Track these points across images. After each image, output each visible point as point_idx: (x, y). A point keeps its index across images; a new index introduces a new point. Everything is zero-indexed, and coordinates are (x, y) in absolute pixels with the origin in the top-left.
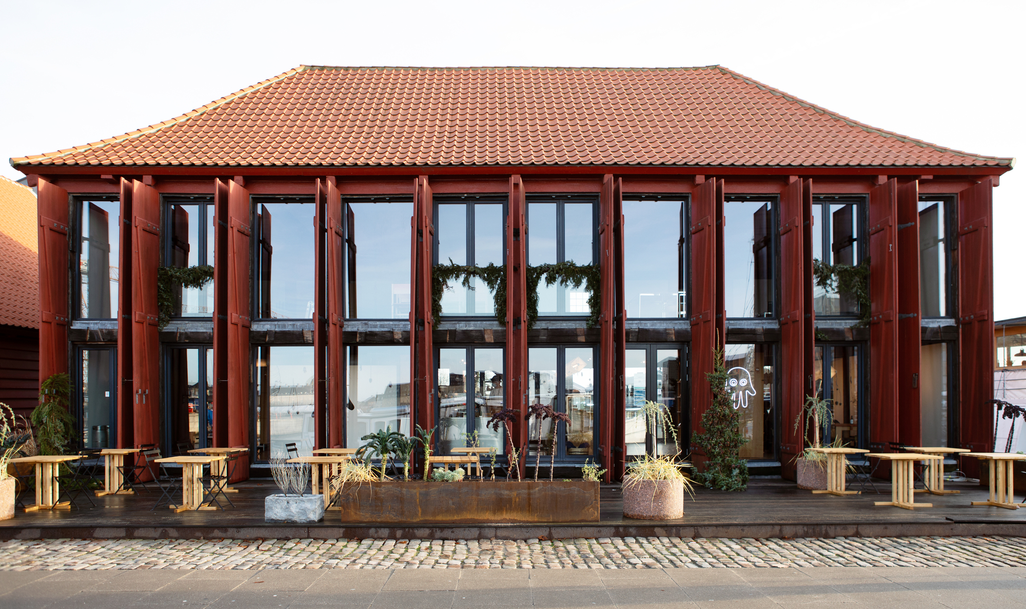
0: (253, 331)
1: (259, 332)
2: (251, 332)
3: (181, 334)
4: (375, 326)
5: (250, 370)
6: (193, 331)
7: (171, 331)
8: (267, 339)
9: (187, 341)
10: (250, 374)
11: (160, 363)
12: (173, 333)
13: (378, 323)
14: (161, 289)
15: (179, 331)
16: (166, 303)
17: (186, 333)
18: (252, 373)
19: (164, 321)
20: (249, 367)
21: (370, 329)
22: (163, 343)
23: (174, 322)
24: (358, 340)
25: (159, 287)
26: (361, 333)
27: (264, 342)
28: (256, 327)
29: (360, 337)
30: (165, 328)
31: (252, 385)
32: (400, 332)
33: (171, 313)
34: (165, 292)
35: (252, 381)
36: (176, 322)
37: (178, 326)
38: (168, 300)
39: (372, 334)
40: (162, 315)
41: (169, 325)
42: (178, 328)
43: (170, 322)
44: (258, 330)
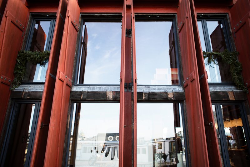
0: (73, 91)
1: (77, 92)
2: (71, 92)
3: (26, 93)
4: (155, 89)
5: (68, 118)
6: (34, 91)
7: (21, 90)
8: (82, 97)
9: (29, 98)
10: (67, 122)
11: (7, 113)
12: (21, 92)
13: (156, 87)
14: (19, 63)
15: (25, 91)
16: (19, 72)
17: (29, 92)
18: (69, 121)
19: (16, 84)
20: (68, 116)
21: (151, 91)
22: (12, 99)
23: (23, 85)
24: (144, 98)
25: (17, 61)
26: (145, 93)
27: (79, 99)
28: (75, 89)
29: (145, 96)
30: (16, 89)
31: (68, 130)
32: (171, 93)
33: (22, 79)
34: (21, 65)
35: (68, 128)
36: (24, 85)
37: (25, 88)
38: (21, 70)
39: (154, 94)
40: (16, 80)
41: (19, 87)
42: (24, 89)
43: (20, 85)
44: (77, 90)
